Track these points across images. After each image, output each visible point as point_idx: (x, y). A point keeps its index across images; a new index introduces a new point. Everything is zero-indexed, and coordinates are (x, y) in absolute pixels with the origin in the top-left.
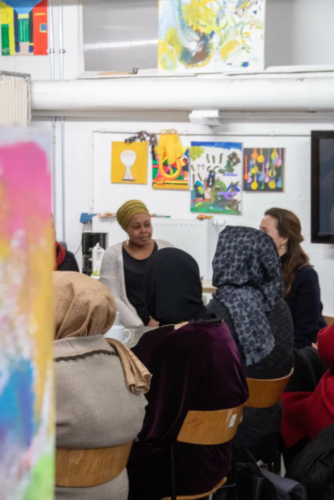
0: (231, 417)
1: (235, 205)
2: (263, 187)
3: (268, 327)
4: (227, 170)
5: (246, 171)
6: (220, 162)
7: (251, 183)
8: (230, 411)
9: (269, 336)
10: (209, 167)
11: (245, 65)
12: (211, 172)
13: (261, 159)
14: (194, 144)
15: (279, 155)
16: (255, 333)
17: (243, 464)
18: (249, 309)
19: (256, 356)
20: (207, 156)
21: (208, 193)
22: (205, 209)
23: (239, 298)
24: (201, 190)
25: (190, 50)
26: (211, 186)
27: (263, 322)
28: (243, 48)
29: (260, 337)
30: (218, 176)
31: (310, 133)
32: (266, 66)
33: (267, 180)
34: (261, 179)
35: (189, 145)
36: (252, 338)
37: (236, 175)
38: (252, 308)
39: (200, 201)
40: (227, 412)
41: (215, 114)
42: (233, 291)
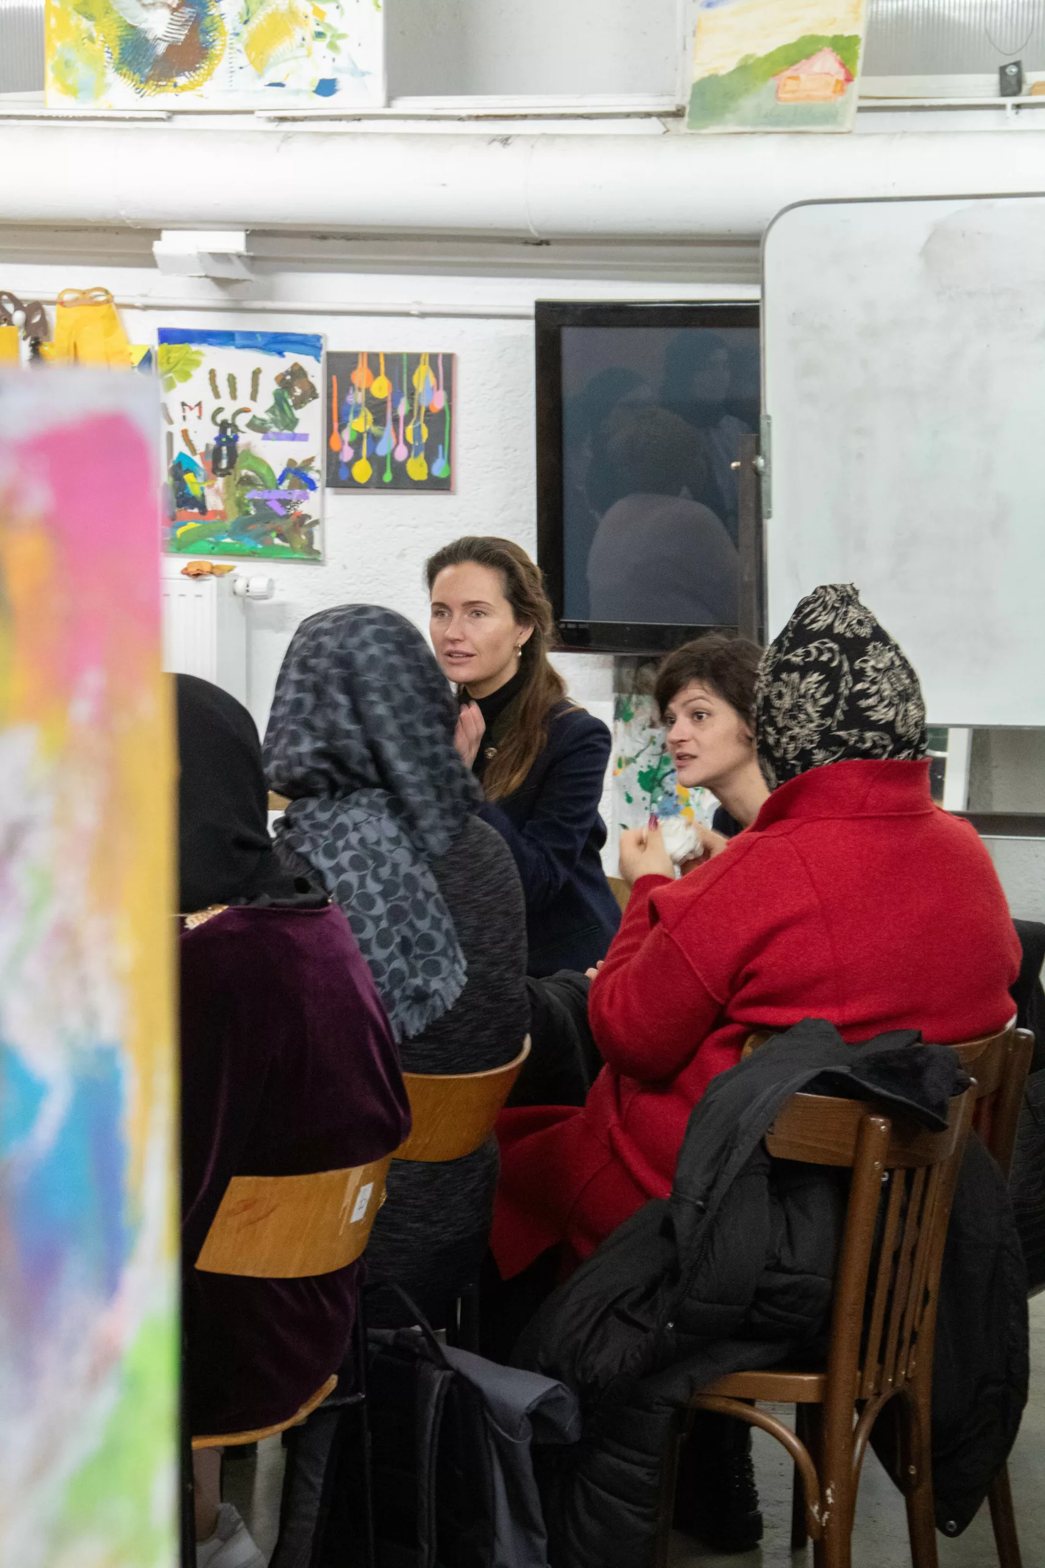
0: (357, 1191)
1: (304, 530)
2: (388, 477)
3: (447, 923)
4: (274, 422)
5: (336, 425)
6: (254, 396)
7: (350, 465)
8: (356, 1173)
9: (450, 953)
10: (220, 410)
11: (326, 88)
12: (224, 426)
13: (381, 388)
14: (167, 336)
15: (437, 376)
16: (405, 947)
17: (385, 1332)
18: (385, 872)
19: (412, 1015)
20: (212, 374)
21: (217, 492)
22: (205, 545)
23: (354, 838)
24: (194, 484)
25: (150, 36)
26: (225, 473)
27: (431, 908)
28: (319, 35)
29: (422, 957)
30: (248, 439)
31: (532, 311)
32: (394, 91)
33: (401, 453)
34: (382, 450)
35: (152, 341)
36: (399, 963)
37: (304, 437)
38: (395, 867)
39: (193, 518)
40: (346, 1178)
41: (235, 242)
42: (335, 816)
